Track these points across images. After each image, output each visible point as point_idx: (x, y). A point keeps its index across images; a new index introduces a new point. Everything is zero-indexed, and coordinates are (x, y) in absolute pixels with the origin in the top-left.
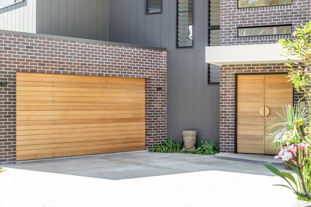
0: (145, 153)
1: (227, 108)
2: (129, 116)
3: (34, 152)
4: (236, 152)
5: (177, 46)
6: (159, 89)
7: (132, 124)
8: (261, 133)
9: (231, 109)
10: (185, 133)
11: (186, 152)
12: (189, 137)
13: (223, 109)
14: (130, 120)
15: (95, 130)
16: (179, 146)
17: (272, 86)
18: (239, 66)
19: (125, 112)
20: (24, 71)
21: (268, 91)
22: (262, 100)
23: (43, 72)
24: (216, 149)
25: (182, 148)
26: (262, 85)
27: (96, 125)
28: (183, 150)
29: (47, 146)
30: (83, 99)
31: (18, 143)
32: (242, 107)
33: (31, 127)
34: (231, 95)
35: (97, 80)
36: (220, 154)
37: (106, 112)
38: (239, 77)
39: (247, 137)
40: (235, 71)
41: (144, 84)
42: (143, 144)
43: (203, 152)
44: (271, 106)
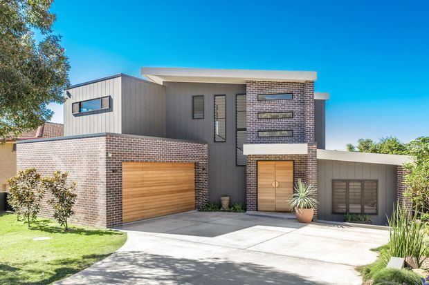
0: (195, 212)
1: (251, 182)
2: (186, 188)
3: (131, 217)
4: (257, 210)
5: (215, 141)
6: (203, 169)
7: (188, 193)
8: (274, 198)
9: (254, 183)
10: (223, 198)
11: (223, 211)
12: (225, 201)
13: (248, 183)
14: (186, 191)
15: (167, 198)
16: (217, 207)
17: (280, 168)
18: (259, 156)
19: (183, 185)
20: (126, 161)
21: (277, 171)
22: (273, 177)
23: (138, 161)
24: (245, 209)
25: (220, 208)
26: (273, 168)
27: (167, 195)
28: (221, 209)
29: (139, 212)
30: (160, 178)
31: (124, 211)
32: (261, 181)
33: (130, 200)
34: (254, 174)
35: (168, 165)
36: (248, 212)
37: (173, 186)
38: (259, 162)
39: (264, 201)
40: (257, 159)
41: (194, 166)
42: (194, 206)
43: (235, 211)
44: (279, 180)
